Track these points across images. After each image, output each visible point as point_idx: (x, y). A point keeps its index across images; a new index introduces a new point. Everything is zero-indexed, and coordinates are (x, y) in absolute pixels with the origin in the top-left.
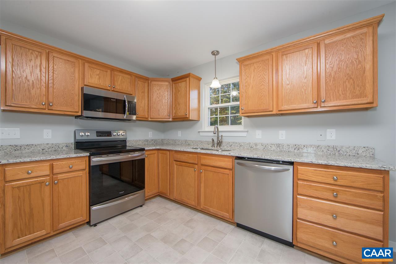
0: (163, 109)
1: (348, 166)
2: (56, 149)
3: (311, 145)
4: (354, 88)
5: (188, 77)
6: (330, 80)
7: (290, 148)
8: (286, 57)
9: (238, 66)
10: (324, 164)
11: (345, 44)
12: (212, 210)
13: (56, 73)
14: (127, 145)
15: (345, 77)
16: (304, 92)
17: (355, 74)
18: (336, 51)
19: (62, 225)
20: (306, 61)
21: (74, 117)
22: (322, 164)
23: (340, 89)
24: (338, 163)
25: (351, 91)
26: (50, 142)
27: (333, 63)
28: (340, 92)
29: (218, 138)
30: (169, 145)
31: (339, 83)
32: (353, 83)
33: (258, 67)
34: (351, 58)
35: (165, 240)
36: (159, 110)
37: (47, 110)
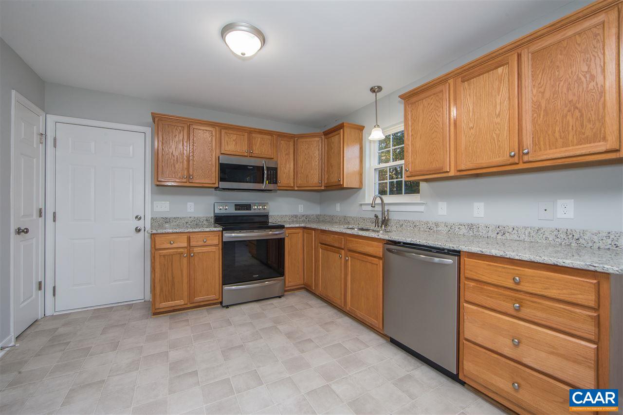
0: (312, 174)
1: (536, 261)
2: (197, 223)
3: (525, 227)
4: (582, 125)
5: (341, 128)
6: (540, 115)
7: (490, 232)
8: (469, 85)
9: (401, 107)
10: (499, 256)
11: (565, 48)
12: (360, 314)
13: (196, 145)
14: (270, 222)
15: (566, 107)
16: (496, 139)
17: (584, 100)
18: (549, 63)
19: (197, 299)
20: (499, 88)
21: (214, 189)
22: (497, 255)
23: (557, 129)
24: (520, 254)
25: (576, 131)
26: (193, 216)
27: (545, 84)
28: (557, 135)
29: (383, 213)
30: (326, 223)
31: (555, 119)
32: (580, 117)
33: (429, 104)
34: (576, 73)
35: (290, 335)
36: (307, 176)
37: (188, 183)
